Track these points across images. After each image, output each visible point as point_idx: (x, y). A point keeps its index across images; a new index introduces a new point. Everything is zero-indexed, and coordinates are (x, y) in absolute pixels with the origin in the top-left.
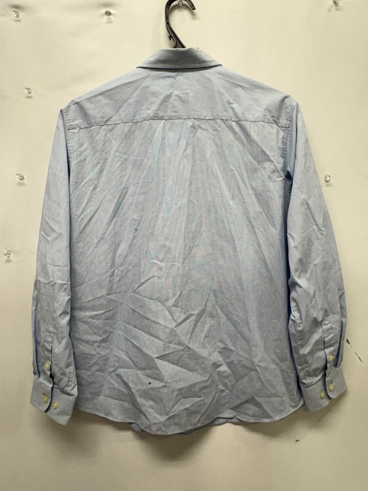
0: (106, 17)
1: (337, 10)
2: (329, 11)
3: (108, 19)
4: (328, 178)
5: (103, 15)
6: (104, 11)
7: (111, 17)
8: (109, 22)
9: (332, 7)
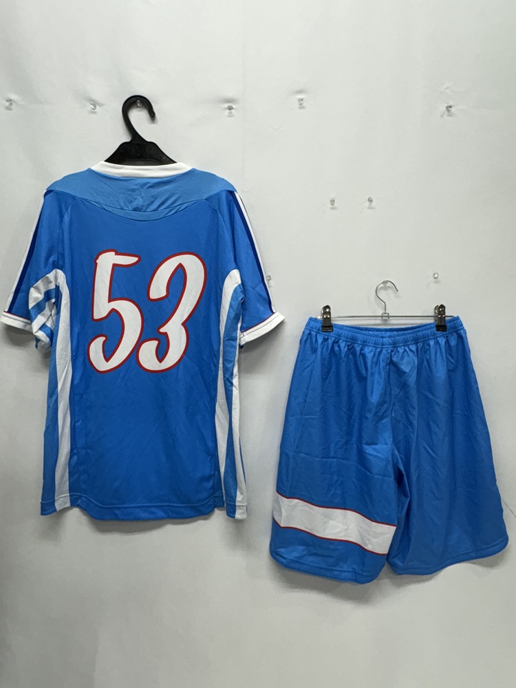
0: (228, 111)
1: (449, 115)
2: (442, 116)
3: (230, 113)
4: (436, 276)
5: (225, 109)
6: (227, 105)
7: (233, 111)
8: (231, 115)
9: (444, 113)
